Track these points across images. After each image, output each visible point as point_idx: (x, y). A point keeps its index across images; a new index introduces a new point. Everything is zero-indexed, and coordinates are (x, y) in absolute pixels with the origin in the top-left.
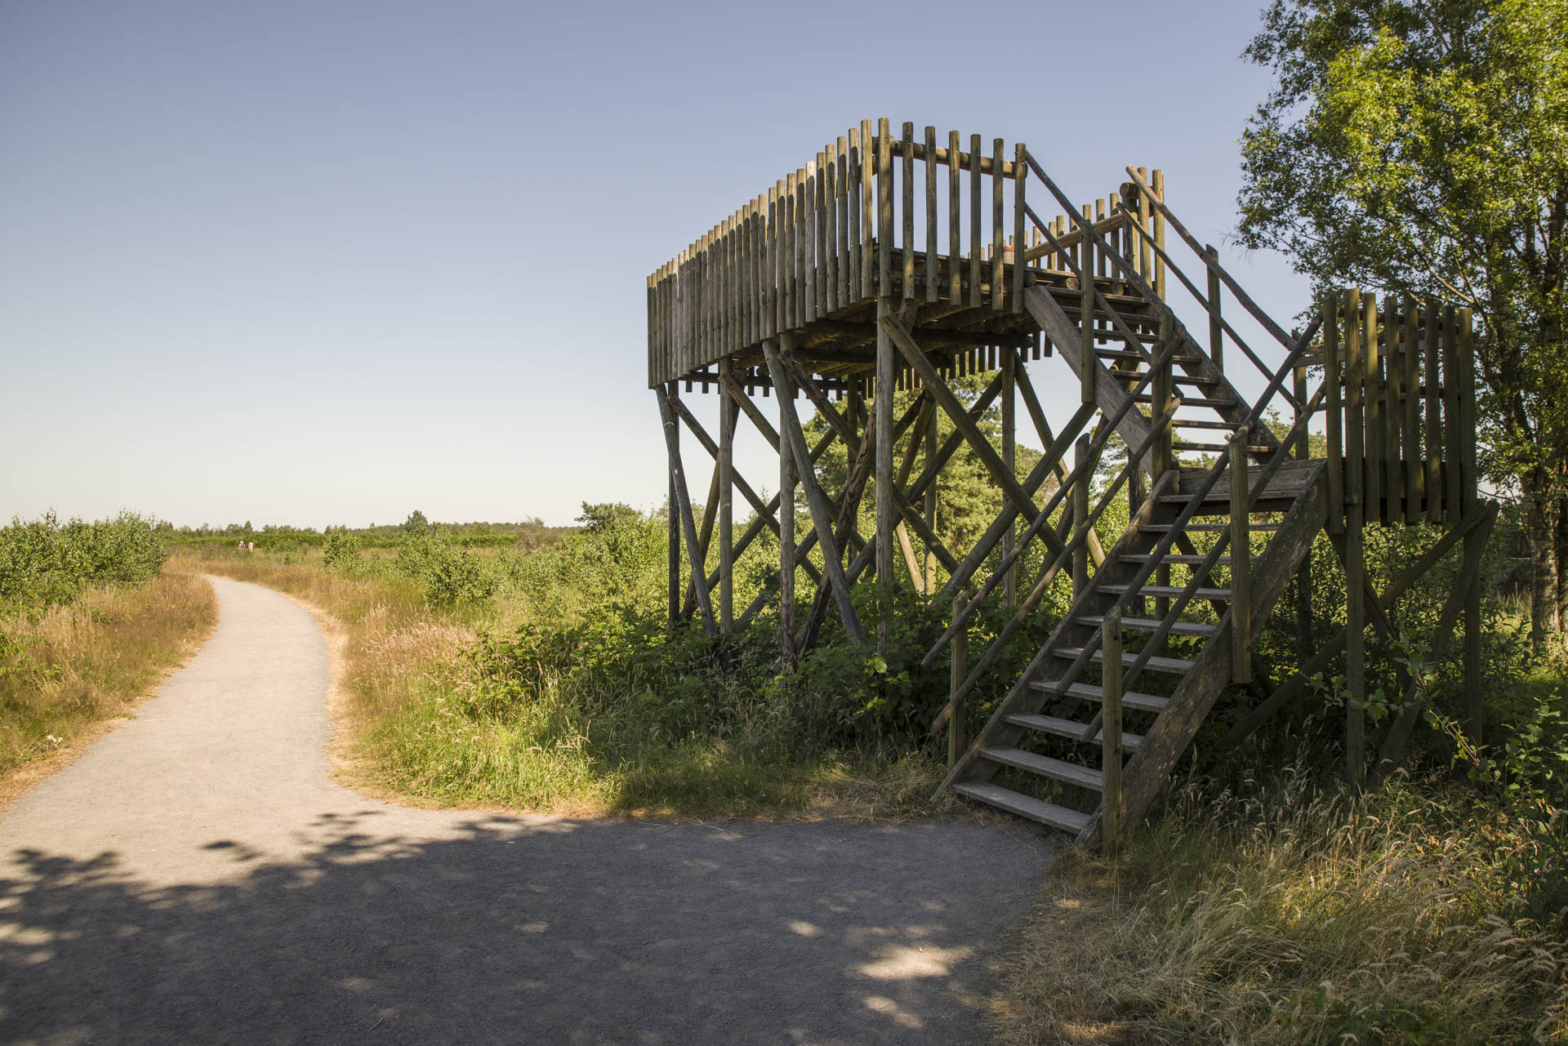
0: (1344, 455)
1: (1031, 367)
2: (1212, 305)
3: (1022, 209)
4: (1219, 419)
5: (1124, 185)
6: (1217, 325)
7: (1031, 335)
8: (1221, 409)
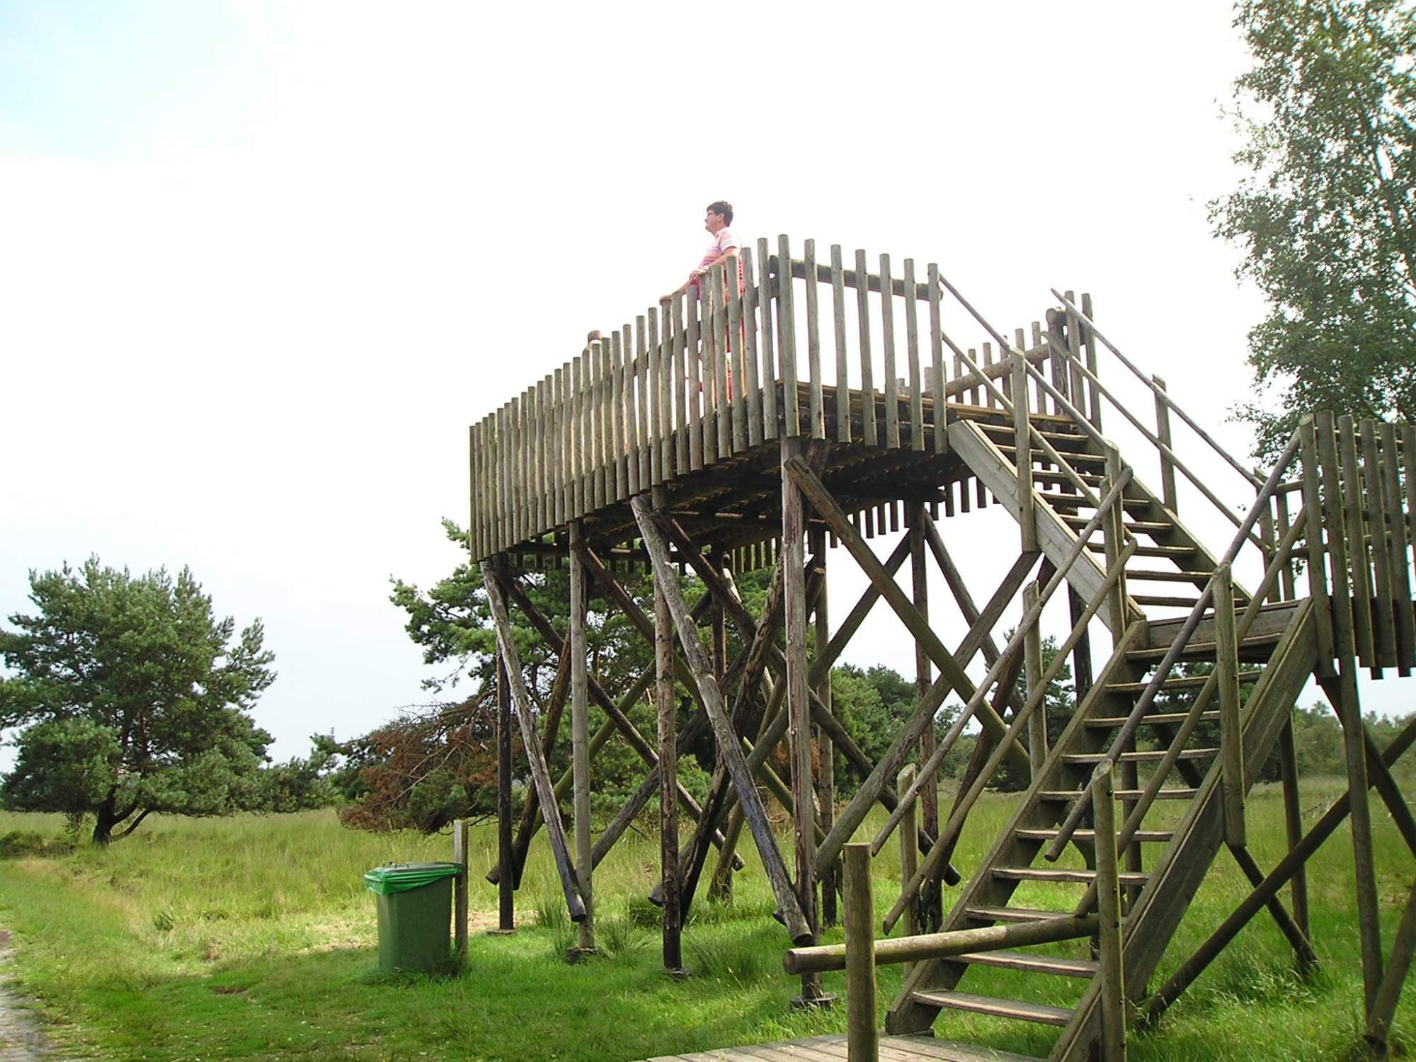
0: (1330, 591)
1: (944, 527)
2: (1162, 440)
3: (938, 338)
4: (1175, 569)
5: (1050, 311)
6: (1168, 463)
7: (943, 488)
8: (1176, 558)
